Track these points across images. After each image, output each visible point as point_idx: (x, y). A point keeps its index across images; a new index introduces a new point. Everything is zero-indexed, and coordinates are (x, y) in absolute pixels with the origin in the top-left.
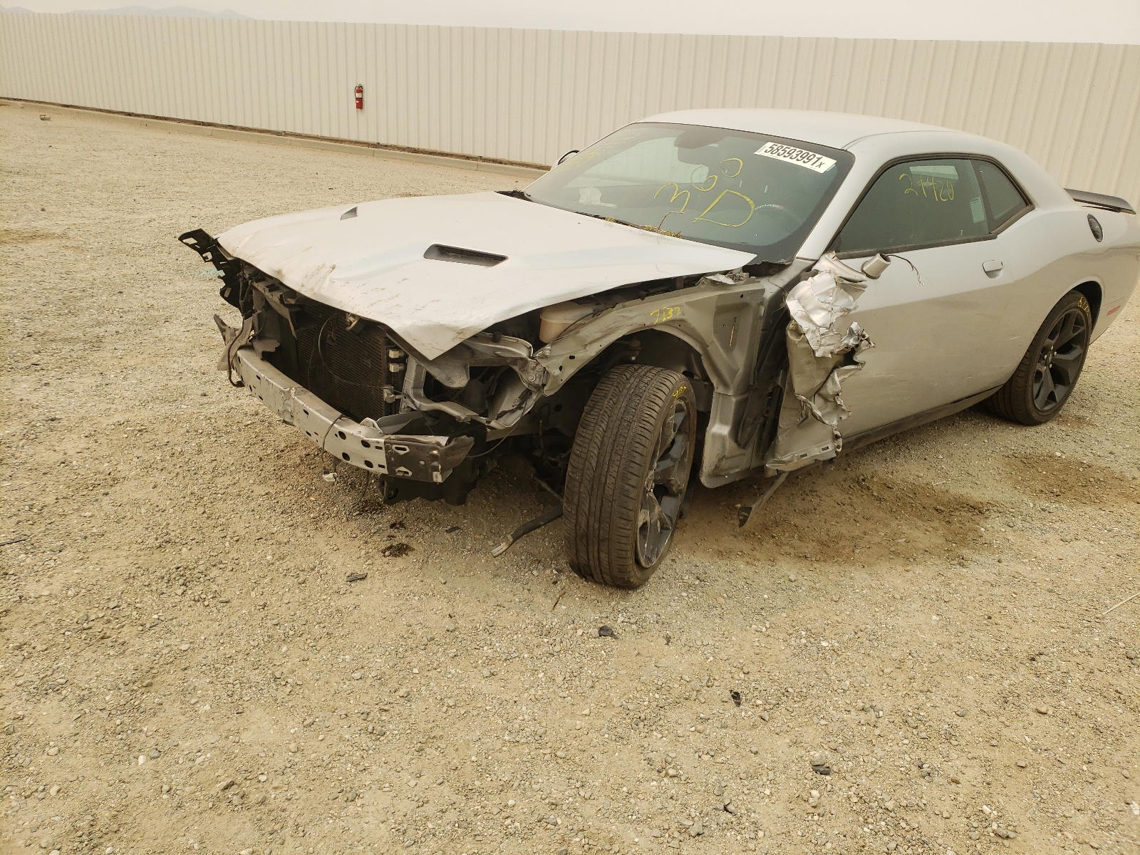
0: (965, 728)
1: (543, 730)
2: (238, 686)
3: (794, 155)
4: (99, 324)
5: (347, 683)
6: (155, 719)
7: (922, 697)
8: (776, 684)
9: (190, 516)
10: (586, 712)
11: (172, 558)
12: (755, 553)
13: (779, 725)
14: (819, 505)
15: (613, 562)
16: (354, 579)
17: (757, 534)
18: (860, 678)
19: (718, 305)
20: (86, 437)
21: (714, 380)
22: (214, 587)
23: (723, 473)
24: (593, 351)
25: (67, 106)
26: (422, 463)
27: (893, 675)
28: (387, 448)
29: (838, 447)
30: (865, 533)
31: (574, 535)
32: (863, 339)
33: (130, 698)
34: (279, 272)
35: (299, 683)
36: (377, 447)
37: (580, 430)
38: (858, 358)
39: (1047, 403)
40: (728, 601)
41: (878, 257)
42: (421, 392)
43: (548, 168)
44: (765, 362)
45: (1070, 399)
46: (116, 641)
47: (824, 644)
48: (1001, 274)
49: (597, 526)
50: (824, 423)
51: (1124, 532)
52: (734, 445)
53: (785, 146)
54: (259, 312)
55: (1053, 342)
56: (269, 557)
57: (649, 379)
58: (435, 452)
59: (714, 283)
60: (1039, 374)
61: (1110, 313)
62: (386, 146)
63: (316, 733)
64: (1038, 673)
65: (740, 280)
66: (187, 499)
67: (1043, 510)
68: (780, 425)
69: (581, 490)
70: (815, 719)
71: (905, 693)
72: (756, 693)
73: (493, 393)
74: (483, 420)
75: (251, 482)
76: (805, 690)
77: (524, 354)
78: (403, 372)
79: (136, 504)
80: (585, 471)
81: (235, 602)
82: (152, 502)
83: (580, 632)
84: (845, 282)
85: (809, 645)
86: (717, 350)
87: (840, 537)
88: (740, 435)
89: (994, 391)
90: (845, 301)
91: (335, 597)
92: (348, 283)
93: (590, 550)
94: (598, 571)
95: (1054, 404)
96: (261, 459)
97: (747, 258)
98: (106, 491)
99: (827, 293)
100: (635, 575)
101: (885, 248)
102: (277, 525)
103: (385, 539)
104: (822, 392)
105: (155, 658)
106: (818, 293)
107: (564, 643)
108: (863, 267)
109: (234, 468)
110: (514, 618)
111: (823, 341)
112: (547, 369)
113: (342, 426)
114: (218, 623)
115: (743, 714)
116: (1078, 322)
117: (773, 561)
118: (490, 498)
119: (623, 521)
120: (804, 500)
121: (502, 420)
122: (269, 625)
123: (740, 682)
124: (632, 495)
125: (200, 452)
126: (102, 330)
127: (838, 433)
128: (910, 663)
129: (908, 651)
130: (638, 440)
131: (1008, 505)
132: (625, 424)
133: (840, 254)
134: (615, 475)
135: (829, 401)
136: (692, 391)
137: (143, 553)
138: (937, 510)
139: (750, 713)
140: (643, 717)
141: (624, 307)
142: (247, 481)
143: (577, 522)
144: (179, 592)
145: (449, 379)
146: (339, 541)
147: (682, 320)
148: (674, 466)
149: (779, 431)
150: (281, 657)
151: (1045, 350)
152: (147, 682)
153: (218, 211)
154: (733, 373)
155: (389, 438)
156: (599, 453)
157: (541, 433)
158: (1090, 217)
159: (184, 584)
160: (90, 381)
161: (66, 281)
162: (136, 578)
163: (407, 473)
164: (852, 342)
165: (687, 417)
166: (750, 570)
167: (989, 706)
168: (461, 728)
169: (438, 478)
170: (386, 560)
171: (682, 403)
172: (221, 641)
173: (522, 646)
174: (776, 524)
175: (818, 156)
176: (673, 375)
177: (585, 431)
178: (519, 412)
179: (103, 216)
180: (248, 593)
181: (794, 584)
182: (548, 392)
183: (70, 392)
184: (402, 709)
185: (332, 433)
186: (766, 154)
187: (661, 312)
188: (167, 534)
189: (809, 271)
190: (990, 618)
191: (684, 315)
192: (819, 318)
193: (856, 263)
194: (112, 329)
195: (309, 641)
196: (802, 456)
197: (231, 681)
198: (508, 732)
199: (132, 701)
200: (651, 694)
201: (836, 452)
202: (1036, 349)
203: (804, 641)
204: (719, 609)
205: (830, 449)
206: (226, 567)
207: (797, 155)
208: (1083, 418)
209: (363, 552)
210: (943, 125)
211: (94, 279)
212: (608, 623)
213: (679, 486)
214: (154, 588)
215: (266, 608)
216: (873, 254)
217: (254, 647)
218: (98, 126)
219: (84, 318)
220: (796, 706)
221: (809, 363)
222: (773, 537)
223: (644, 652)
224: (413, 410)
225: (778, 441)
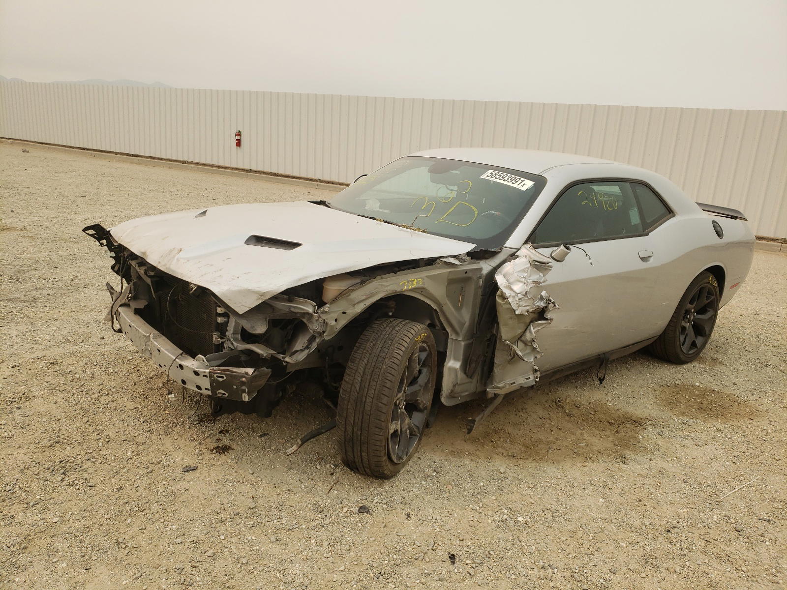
0: (616, 582)
1: (308, 582)
2: (90, 549)
3: (506, 178)
4: (37, 289)
5: (171, 546)
6: (24, 573)
7: (587, 559)
8: (482, 548)
9: (77, 423)
10: (342, 568)
11: (58, 454)
12: (477, 453)
13: (481, 578)
14: (527, 419)
15: (371, 459)
16: (188, 469)
17: (480, 439)
18: (542, 544)
19: (450, 278)
20: (12, 367)
21: (449, 330)
22: (86, 475)
23: (456, 395)
24: (359, 308)
25: (42, 143)
26: (235, 387)
27: (568, 542)
28: (211, 376)
29: (537, 378)
30: (557, 439)
31: (344, 440)
32: (550, 302)
33: (10, 557)
34: (144, 253)
35: (135, 546)
36: (204, 376)
37: (350, 364)
38: (548, 315)
39: (691, 349)
40: (454, 488)
41: (562, 247)
42: (239, 337)
43: (348, 185)
44: (483, 319)
45: (708, 346)
46: (7, 515)
47: (520, 519)
48: (652, 259)
49: (359, 433)
50: (524, 360)
51: (740, 439)
52: (464, 376)
53: (501, 173)
54: (135, 281)
55: (693, 306)
56: (129, 454)
57: (400, 328)
58: (244, 379)
59: (446, 263)
60: (683, 329)
61: (732, 287)
62: (256, 172)
63: (142, 584)
64: (672, 542)
65: (465, 261)
66: (77, 412)
67: (684, 423)
68: (495, 361)
69: (349, 407)
70: (508, 575)
71: (574, 555)
72: (467, 555)
73: (290, 338)
74: (281, 356)
75: (126, 400)
76: (502, 553)
77: (310, 310)
78: (227, 323)
79: (39, 415)
80: (352, 393)
81: (99, 486)
82: (52, 413)
83: (345, 510)
84: (537, 263)
85: (509, 519)
86: (449, 308)
87: (540, 441)
88: (467, 369)
89: (653, 340)
90: (537, 276)
91: (172, 483)
92: (188, 261)
93: (355, 450)
94: (361, 466)
95: (696, 349)
96: (135, 384)
97: (470, 247)
98: (19, 406)
99: (523, 271)
100: (388, 468)
101: (568, 241)
102: (139, 431)
103: (214, 441)
104: (523, 338)
105: (32, 528)
106: (517, 270)
107: (333, 518)
108: (552, 253)
109: (115, 389)
110: (299, 500)
111: (521, 303)
112: (326, 321)
113: (182, 361)
114: (83, 502)
115: (456, 570)
116: (710, 293)
117: (490, 459)
118: (294, 412)
119: (377, 429)
120: (516, 415)
121: (295, 357)
122: (121, 503)
123: (456, 546)
124: (384, 411)
125: (93, 378)
126: (38, 293)
127: (537, 368)
128: (580, 534)
129: (580, 525)
130: (388, 371)
131: (660, 420)
132: (381, 359)
133: (535, 245)
134: (372, 396)
135: (527, 345)
136: (432, 337)
137: (38, 450)
138: (610, 423)
139: (461, 570)
140: (383, 572)
141: (382, 278)
142: (123, 399)
143: (345, 430)
144: (59, 479)
145: (253, 327)
146: (181, 442)
147: (424, 288)
148: (420, 390)
149: (495, 366)
150: (126, 526)
151: (687, 312)
152: (23, 545)
153: (134, 213)
154: (462, 325)
155: (213, 370)
156: (361, 380)
157: (327, 366)
158: (714, 222)
159: (64, 473)
160: (23, 328)
161: (19, 260)
162: (30, 468)
163: (225, 394)
164: (542, 304)
165: (429, 355)
166: (473, 465)
167: (634, 566)
168: (249, 580)
169: (246, 398)
170: (213, 456)
171: (425, 345)
172: (83, 515)
173: (302, 521)
174: (496, 432)
175: (522, 179)
176: (417, 326)
177: (352, 364)
178: (307, 351)
179: (53, 216)
180: (109, 480)
181: (503, 475)
182: (327, 337)
183: (7, 336)
184: (208, 565)
185: (174, 365)
186: (488, 178)
187: (408, 282)
188: (58, 436)
189: (513, 256)
190: (640, 501)
191: (424, 284)
192: (518, 288)
193: (547, 251)
194: (45, 292)
195: (148, 515)
196: (512, 384)
197: (85, 545)
198: (283, 583)
199: (11, 559)
200: (391, 555)
201: (535, 381)
202: (681, 311)
203: (505, 517)
204: (448, 494)
205: (531, 379)
206: (97, 461)
207: (508, 179)
208: (717, 359)
209: (197, 450)
210: (615, 160)
211: (39, 259)
212: (366, 503)
213: (424, 404)
214: (41, 476)
215: (121, 491)
216: (558, 245)
217: (107, 520)
218: (60, 156)
219: (27, 285)
220: (495, 564)
221: (511, 318)
222: (492, 441)
223: (389, 525)
224: (232, 349)
225: (495, 373)
